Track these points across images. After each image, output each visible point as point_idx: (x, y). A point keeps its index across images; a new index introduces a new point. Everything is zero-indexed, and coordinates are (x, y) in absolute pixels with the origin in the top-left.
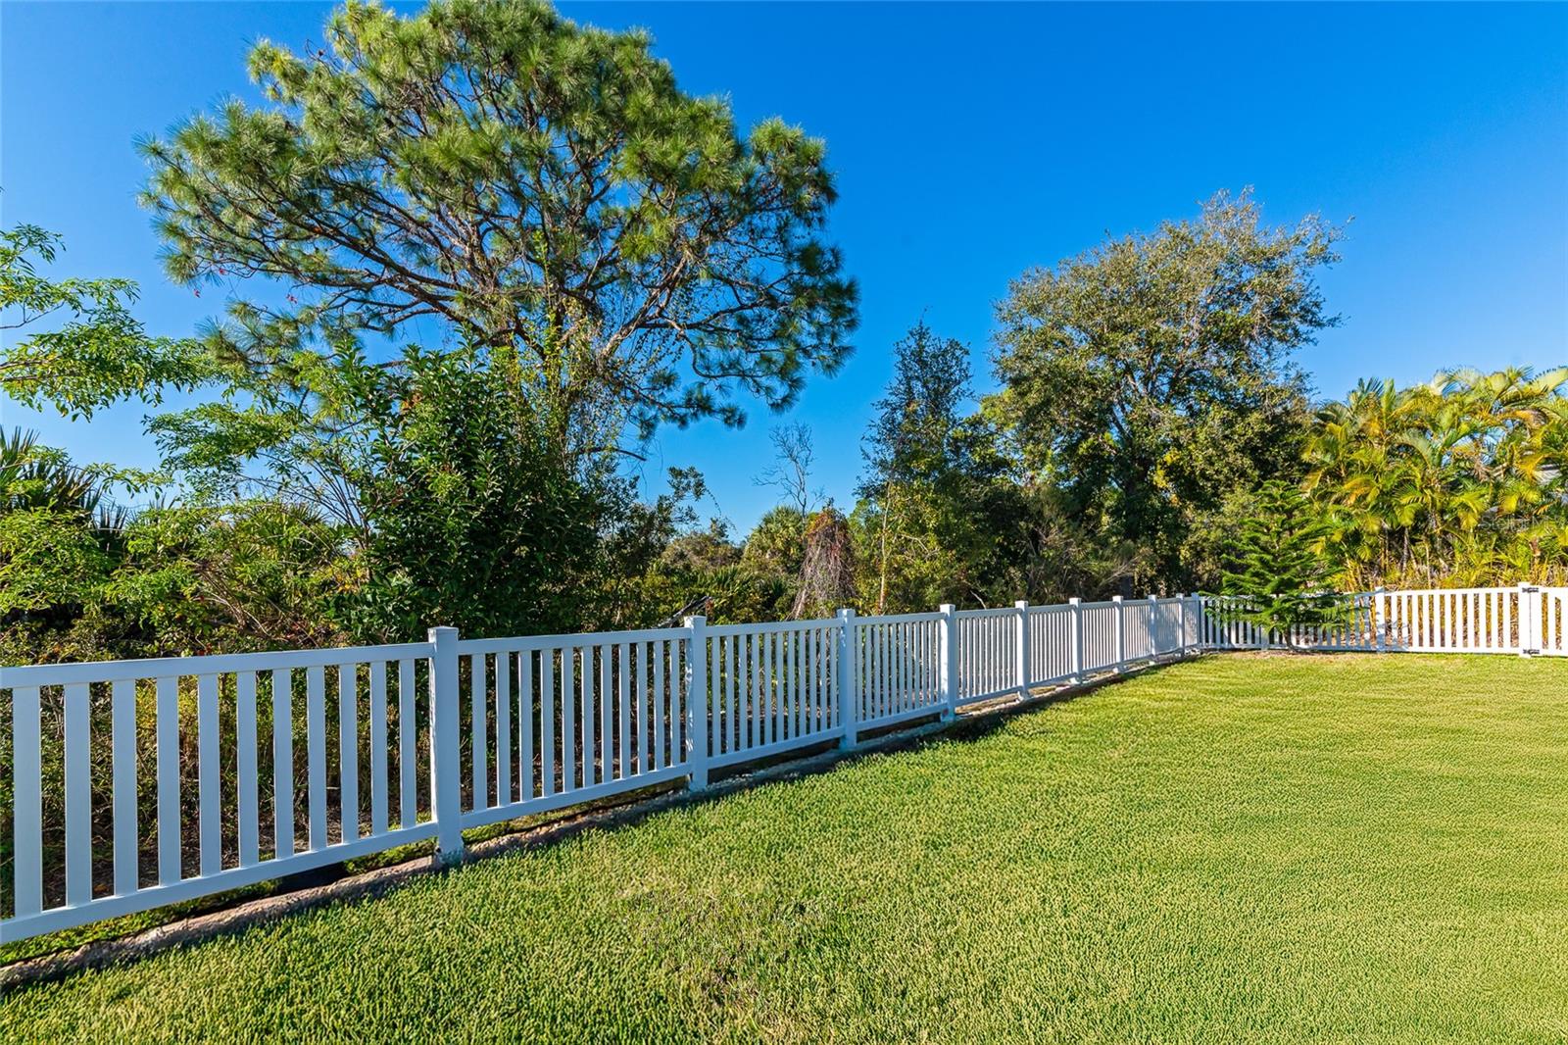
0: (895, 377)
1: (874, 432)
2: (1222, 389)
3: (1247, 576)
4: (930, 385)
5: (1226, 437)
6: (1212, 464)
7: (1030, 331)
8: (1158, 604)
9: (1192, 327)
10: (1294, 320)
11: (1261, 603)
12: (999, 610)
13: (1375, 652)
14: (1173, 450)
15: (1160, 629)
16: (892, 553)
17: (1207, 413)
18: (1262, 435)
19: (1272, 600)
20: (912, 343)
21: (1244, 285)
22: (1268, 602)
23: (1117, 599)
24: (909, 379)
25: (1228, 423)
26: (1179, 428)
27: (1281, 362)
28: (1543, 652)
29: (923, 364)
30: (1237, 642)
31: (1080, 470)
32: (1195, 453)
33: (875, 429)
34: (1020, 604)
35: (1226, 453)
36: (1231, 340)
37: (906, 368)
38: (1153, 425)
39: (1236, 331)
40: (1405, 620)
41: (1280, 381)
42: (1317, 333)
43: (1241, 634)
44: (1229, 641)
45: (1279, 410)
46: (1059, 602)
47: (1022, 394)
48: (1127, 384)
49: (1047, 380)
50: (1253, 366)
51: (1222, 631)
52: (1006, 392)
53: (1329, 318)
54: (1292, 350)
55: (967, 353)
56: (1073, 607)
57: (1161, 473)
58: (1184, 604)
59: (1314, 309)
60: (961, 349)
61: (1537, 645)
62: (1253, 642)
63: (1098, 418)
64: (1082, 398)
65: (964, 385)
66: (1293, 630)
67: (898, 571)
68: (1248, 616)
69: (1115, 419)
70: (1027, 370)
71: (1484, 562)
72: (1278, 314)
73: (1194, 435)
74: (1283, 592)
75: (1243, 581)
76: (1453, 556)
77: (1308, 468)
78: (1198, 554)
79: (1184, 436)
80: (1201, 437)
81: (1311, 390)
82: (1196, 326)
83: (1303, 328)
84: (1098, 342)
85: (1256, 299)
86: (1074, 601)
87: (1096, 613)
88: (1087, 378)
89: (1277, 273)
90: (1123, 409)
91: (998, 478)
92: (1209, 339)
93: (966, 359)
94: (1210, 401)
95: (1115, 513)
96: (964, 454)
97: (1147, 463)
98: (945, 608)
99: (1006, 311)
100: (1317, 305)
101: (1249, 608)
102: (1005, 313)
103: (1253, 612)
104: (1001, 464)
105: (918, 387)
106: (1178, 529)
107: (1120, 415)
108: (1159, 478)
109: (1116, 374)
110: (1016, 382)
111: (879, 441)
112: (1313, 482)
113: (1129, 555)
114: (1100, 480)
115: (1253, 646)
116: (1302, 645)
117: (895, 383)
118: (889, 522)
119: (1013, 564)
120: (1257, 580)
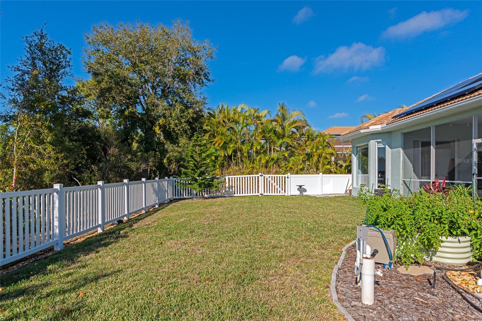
0: (25, 56)
1: (10, 84)
2: (180, 98)
3: (189, 170)
4: (47, 65)
5: (181, 116)
6: (177, 126)
7: (103, 52)
8: (159, 181)
9: (170, 70)
10: (202, 77)
11: (194, 180)
12: (88, 186)
13: (226, 197)
14: (163, 119)
15: (159, 192)
16: (22, 154)
17: (175, 106)
18: (193, 118)
19: (197, 179)
20: (36, 39)
21: (187, 59)
22: (196, 180)
23: (143, 179)
24: (34, 59)
25: (182, 111)
26: (165, 110)
27: (198, 92)
28: (264, 194)
29: (44, 53)
30: (186, 196)
31: (126, 122)
32: (171, 121)
33: (10, 82)
34: (100, 183)
35: (181, 123)
36: (183, 79)
37: (33, 53)
38: (156, 107)
39: (185, 76)
40: (233, 185)
41: (198, 99)
42: (208, 84)
43: (187, 193)
44: (183, 196)
45: (198, 109)
46: (117, 182)
47: (99, 82)
48: (145, 88)
49: (111, 77)
50: (190, 91)
51: (181, 192)
52: (90, 79)
53: (212, 79)
54: (202, 87)
55: (69, 53)
56: (125, 184)
57: (158, 127)
58: (168, 181)
59: (208, 75)
60: (66, 50)
61: (263, 193)
62: (191, 195)
63: (133, 99)
64: (127, 90)
65: (67, 69)
66: (203, 191)
67: (26, 165)
68: (189, 186)
69: (140, 101)
70: (102, 70)
71: (250, 167)
72: (197, 73)
73: (171, 114)
74: (201, 177)
75: (188, 172)
76: (243, 164)
77: (206, 131)
78: (170, 162)
79: (167, 113)
80: (173, 115)
81: (207, 104)
82: (172, 70)
83: (205, 81)
84: (134, 65)
85: (191, 66)
86: (126, 181)
87: (134, 186)
88: (129, 81)
89: (198, 58)
90: (144, 98)
91: (85, 120)
92: (176, 77)
93: (69, 56)
94: (176, 101)
95: (140, 142)
96: (67, 105)
97: (153, 124)
98: (57, 186)
99: (91, 39)
100: (209, 73)
101: (189, 182)
102: (90, 40)
103: (191, 184)
104: (87, 114)
105: (40, 64)
106: (164, 152)
107: (142, 100)
108: (157, 129)
109: (141, 82)
110: (96, 74)
111: (13, 90)
112: (207, 136)
113: (146, 161)
114: (133, 128)
115: (191, 197)
116: (206, 196)
117: (25, 59)
118: (18, 136)
119: (93, 163)
120: (193, 172)
